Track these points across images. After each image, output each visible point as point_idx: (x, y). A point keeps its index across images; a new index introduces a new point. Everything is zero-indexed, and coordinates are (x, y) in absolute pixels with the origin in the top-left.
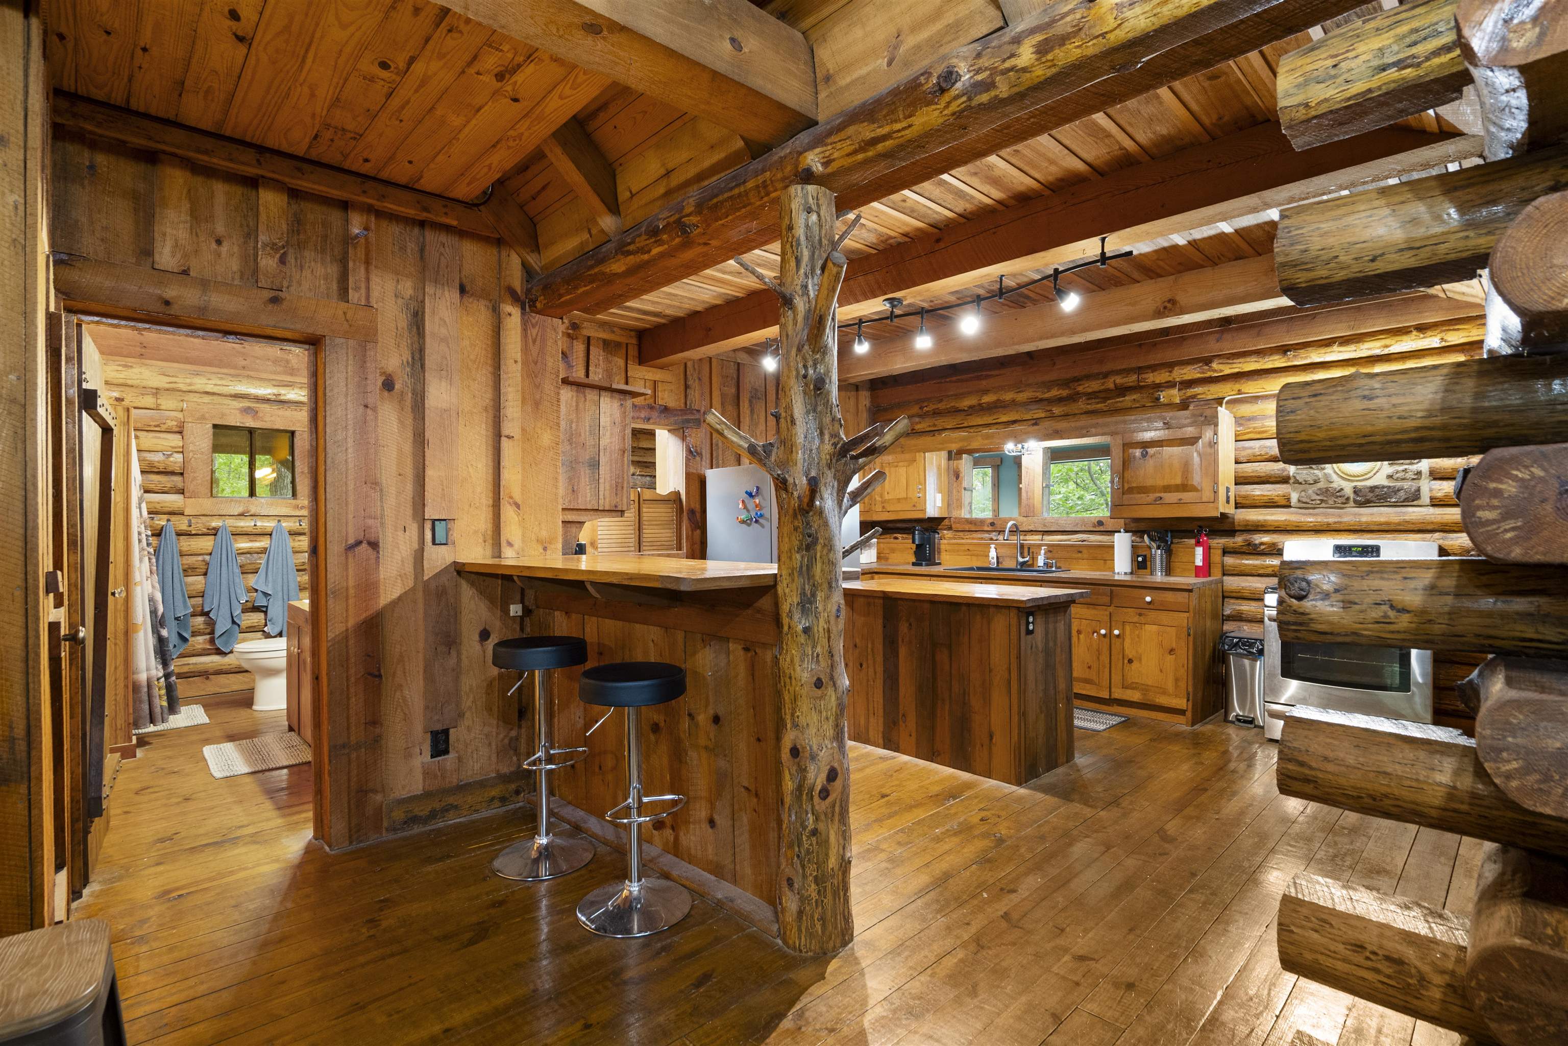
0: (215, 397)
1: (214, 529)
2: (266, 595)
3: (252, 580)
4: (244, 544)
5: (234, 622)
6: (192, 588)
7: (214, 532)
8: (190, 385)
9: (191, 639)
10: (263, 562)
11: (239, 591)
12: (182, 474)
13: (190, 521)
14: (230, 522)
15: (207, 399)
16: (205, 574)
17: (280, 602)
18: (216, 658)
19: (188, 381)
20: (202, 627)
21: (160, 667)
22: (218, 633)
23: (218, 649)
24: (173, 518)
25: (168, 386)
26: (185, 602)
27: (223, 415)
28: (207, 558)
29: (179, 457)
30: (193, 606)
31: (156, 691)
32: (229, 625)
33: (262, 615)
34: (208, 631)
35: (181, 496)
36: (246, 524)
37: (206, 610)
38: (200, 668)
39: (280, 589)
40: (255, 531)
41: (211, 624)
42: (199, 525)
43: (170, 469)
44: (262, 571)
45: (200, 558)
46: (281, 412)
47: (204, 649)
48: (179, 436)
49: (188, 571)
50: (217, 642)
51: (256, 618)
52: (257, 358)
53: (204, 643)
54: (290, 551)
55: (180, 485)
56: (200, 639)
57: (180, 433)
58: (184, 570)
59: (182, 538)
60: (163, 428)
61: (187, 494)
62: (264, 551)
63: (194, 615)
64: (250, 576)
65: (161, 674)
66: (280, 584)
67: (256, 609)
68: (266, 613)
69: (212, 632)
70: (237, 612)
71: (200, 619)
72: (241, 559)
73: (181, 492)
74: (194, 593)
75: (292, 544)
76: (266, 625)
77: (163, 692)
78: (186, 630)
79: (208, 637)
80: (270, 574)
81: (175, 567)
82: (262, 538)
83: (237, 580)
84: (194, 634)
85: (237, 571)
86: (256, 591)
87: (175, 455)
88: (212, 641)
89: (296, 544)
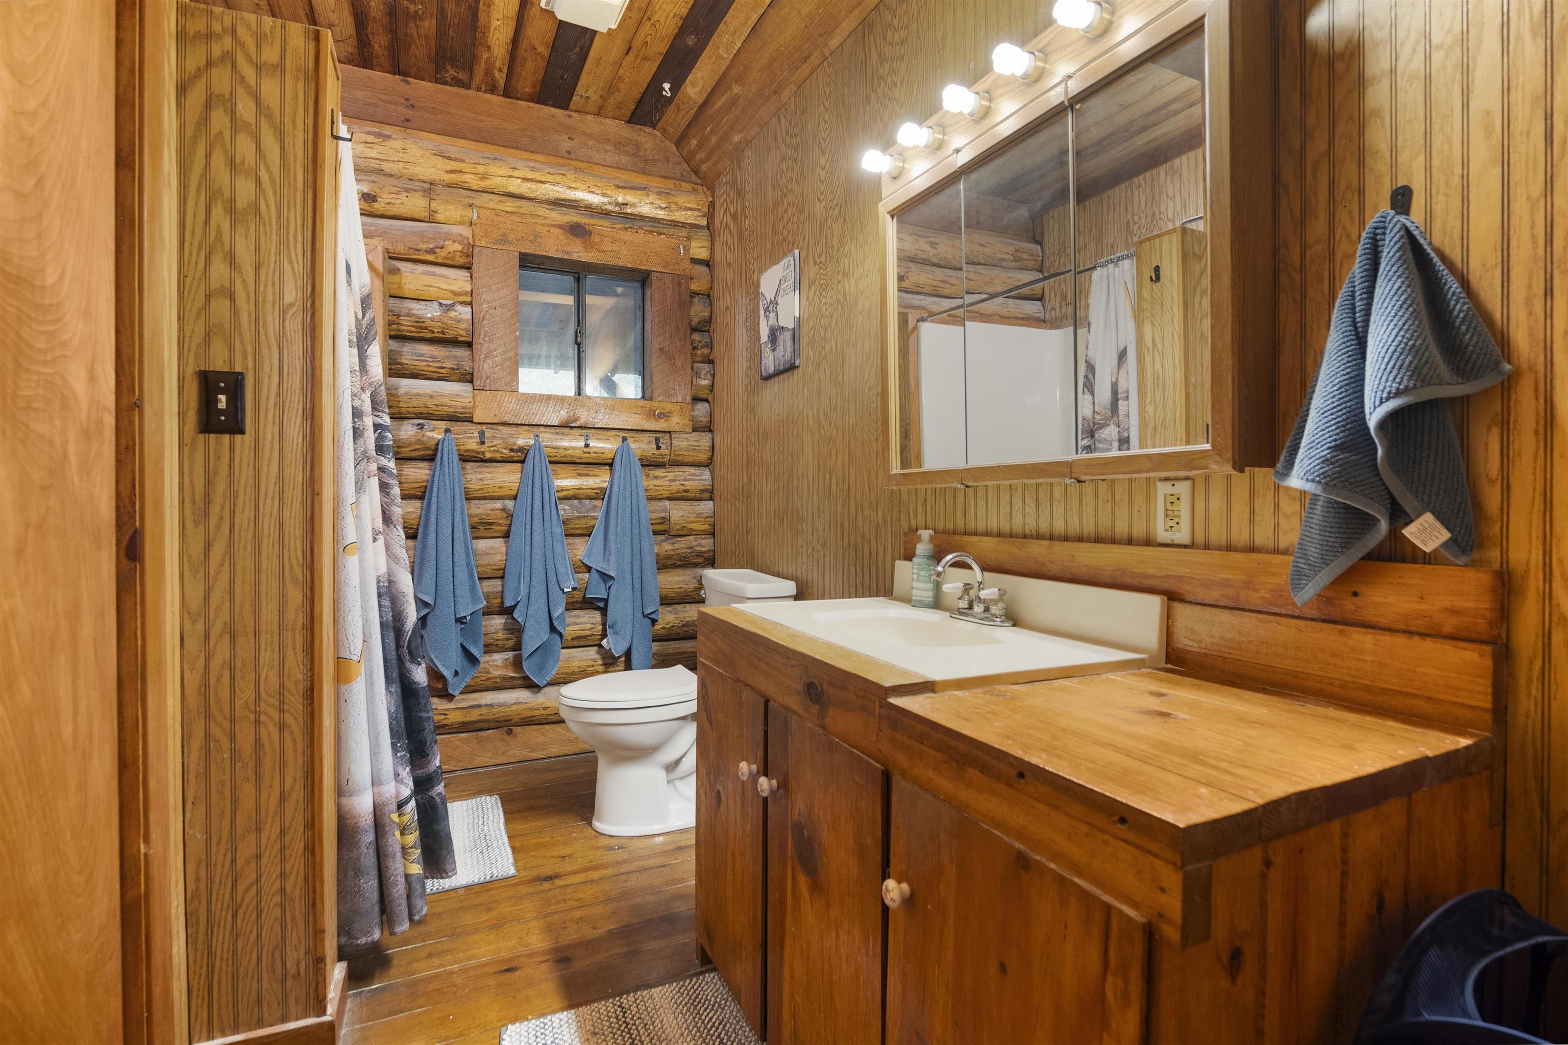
0: (524, 203)
1: (521, 449)
2: (605, 577)
3: (581, 549)
4: (567, 482)
5: (553, 629)
6: (485, 561)
7: (520, 457)
8: (484, 177)
9: (483, 659)
10: (600, 514)
11: (561, 569)
12: (469, 345)
13: (482, 433)
14: (548, 439)
15: (510, 205)
16: (507, 535)
17: (628, 593)
18: (523, 695)
19: (481, 169)
20: (500, 635)
21: (405, 773)
22: (527, 649)
23: (527, 678)
24: (456, 427)
25: (448, 178)
26: (473, 587)
27: (536, 237)
28: (510, 504)
29: (464, 312)
30: (487, 596)
31: (395, 839)
32: (545, 635)
33: (596, 616)
34: (510, 643)
35: (468, 387)
36: (573, 443)
37: (508, 603)
38: (498, 713)
39: (627, 568)
40: (586, 458)
41: (516, 631)
42: (497, 442)
43: (451, 334)
44: (598, 532)
45: (498, 505)
46: (628, 236)
47: (505, 678)
48: (464, 274)
49: (480, 528)
50: (525, 665)
51: (588, 621)
52: (590, 136)
53: (505, 666)
54: (642, 494)
55: (467, 366)
56: (498, 658)
57: (468, 267)
58: (473, 527)
59: (469, 465)
60: (441, 255)
61: (477, 383)
62: (600, 494)
63: (487, 612)
64: (578, 540)
65: (406, 790)
66: (627, 559)
67: (587, 604)
68: (604, 611)
69: (517, 647)
70: (559, 610)
71: (498, 621)
72: (565, 509)
73: (468, 378)
74: (488, 571)
75: (645, 483)
76: (604, 635)
77: (413, 838)
78: (475, 642)
79: (510, 655)
80: (612, 537)
81: (458, 519)
82: (596, 470)
83: (558, 545)
84: (489, 649)
85: (558, 530)
86: (589, 569)
87: (459, 308)
88: (517, 663)
89: (652, 483)
